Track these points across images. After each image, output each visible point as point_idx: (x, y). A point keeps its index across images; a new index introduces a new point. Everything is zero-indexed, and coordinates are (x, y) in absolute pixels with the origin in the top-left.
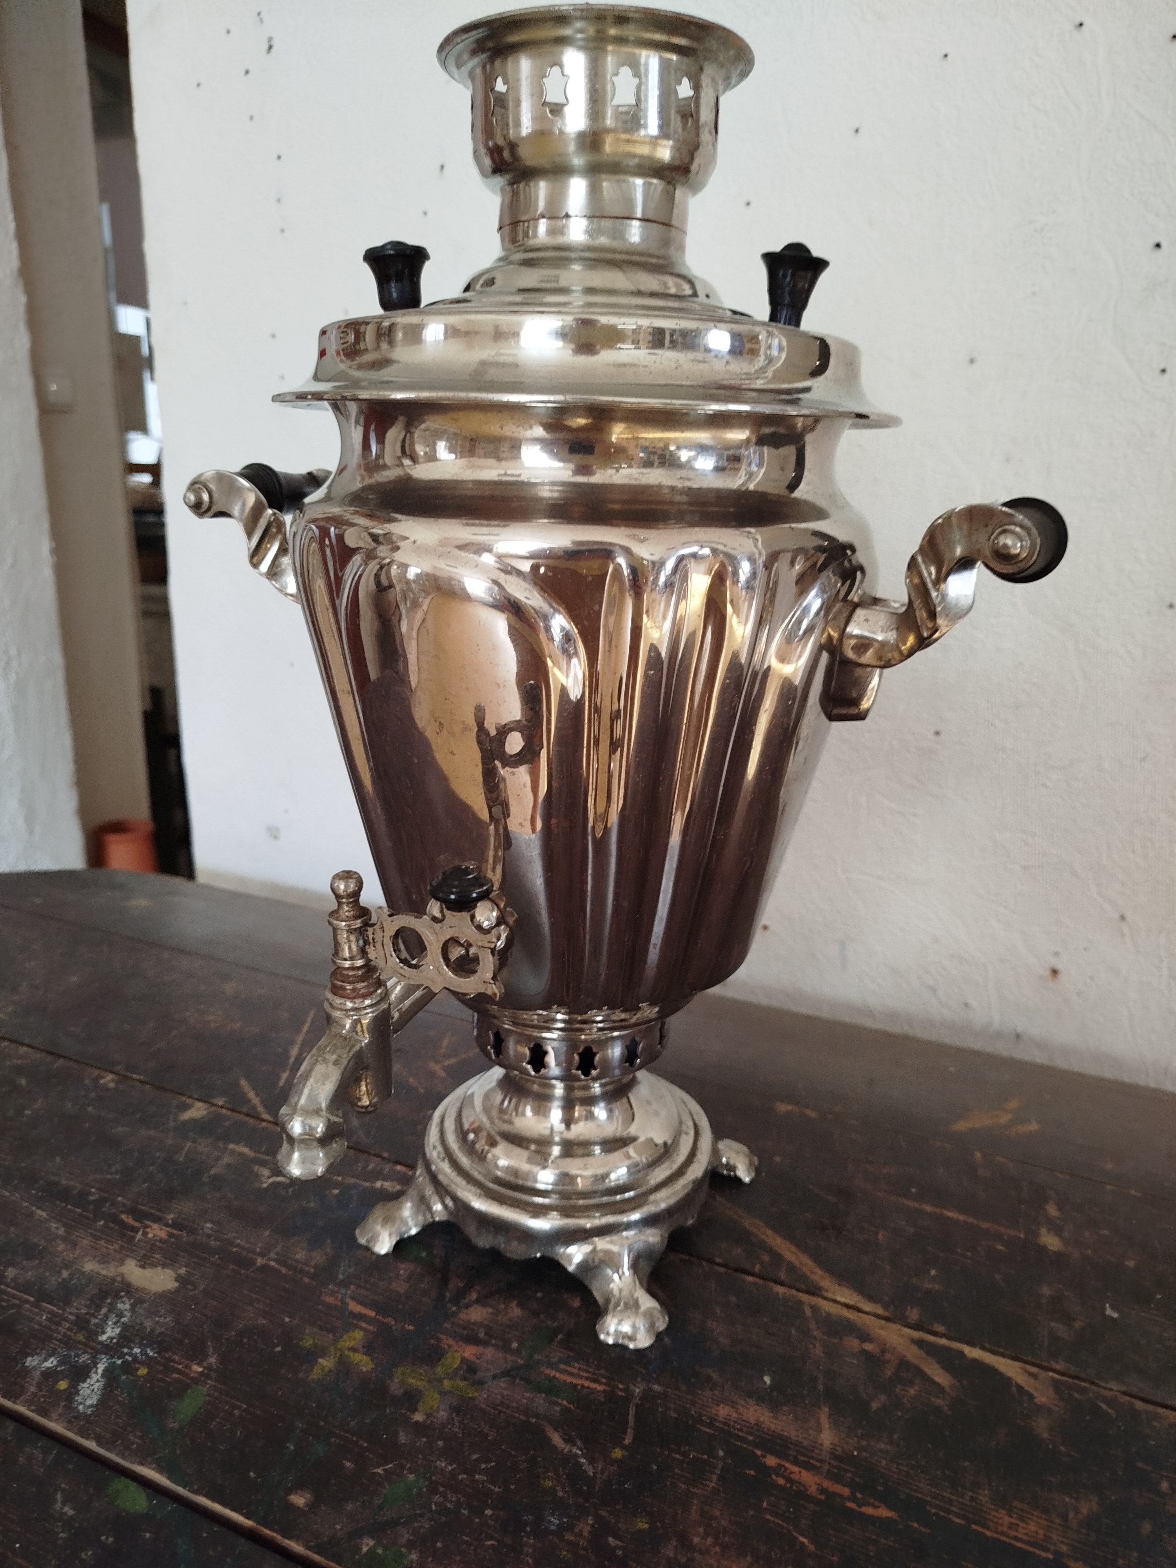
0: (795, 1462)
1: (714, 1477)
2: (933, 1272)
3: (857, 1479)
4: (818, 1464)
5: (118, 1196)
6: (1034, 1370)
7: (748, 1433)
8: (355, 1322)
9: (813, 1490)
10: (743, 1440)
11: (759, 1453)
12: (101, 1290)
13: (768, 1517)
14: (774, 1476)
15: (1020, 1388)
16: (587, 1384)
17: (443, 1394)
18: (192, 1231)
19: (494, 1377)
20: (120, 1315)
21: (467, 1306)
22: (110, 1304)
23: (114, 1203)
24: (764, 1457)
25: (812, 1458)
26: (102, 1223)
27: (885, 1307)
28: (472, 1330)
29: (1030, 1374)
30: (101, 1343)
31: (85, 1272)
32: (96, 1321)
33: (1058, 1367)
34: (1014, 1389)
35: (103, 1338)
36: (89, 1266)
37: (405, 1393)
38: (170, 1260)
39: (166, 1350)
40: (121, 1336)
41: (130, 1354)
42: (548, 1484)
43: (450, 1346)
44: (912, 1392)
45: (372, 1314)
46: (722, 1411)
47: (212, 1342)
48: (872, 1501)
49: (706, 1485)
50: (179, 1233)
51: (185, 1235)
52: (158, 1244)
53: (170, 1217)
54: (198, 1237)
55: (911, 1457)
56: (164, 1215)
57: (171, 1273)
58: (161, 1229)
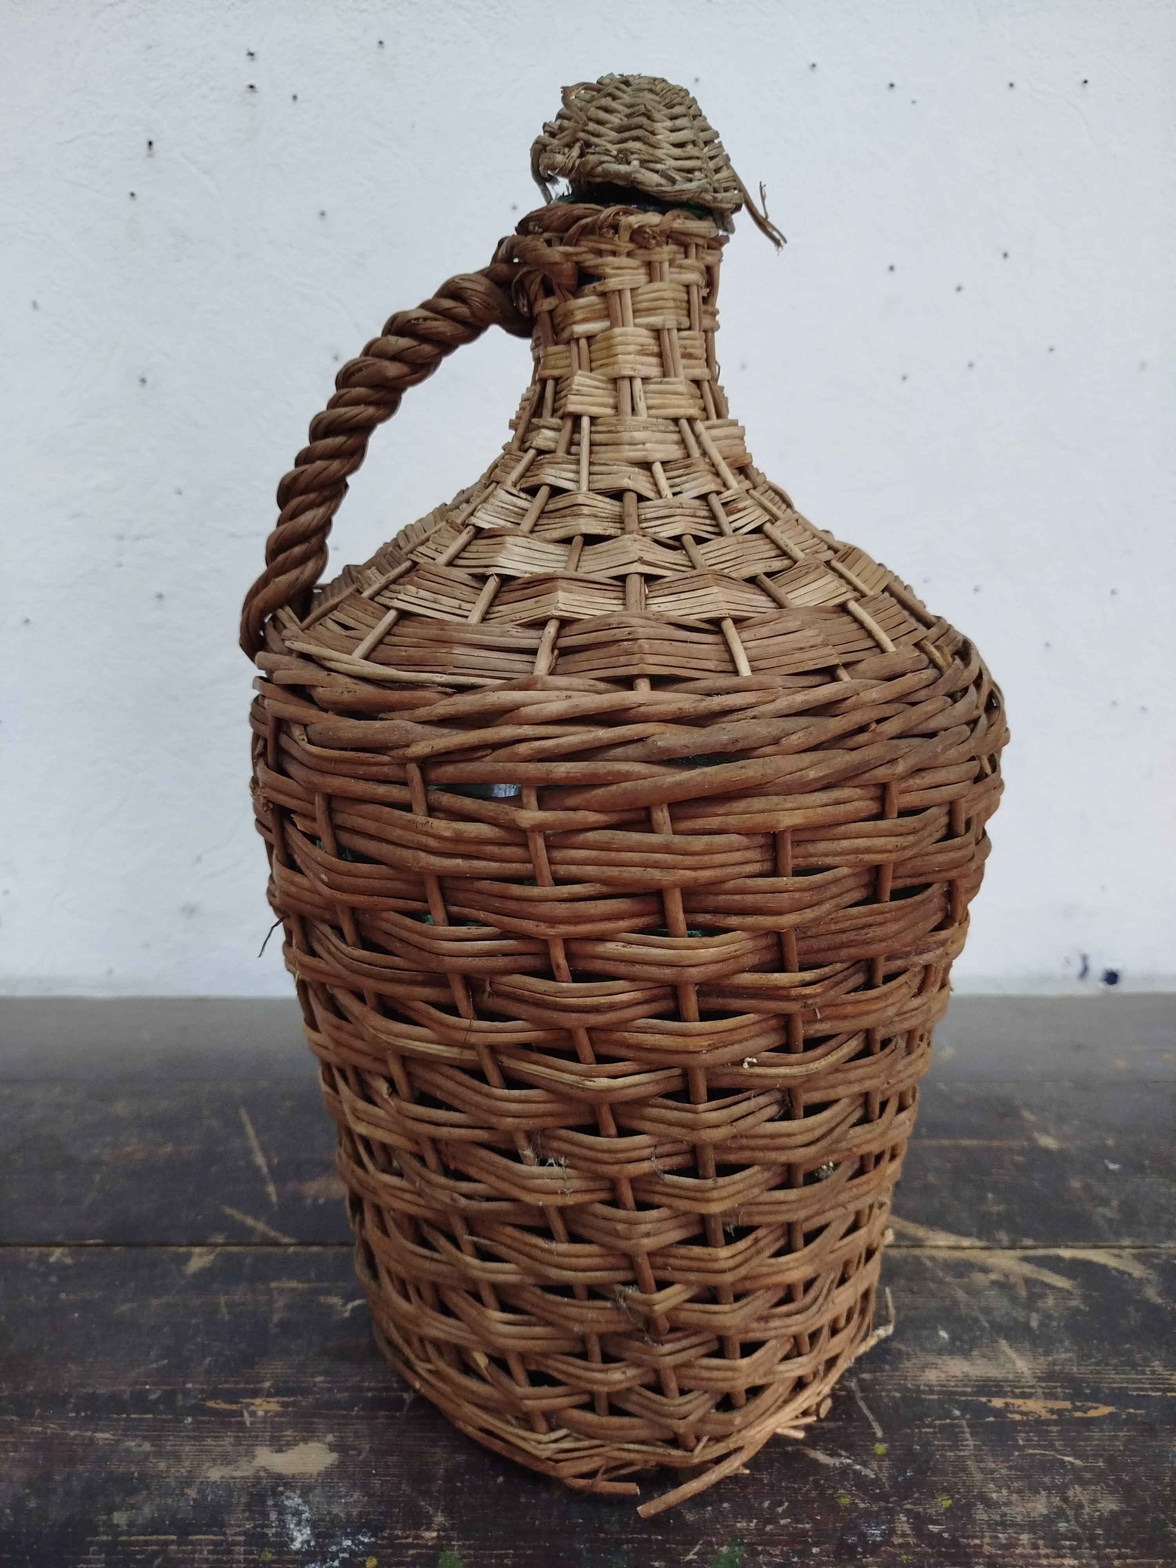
0: (1016, 1396)
1: (968, 1436)
2: (990, 1196)
3: (1067, 1391)
4: (1033, 1391)
5: (184, 1383)
6: (1115, 1251)
7: (965, 1386)
9: (1045, 1415)
10: (965, 1394)
11: (984, 1399)
12: (252, 1495)
13: (1031, 1451)
14: (1009, 1415)
15: (1115, 1269)
18: (305, 1392)
20: (297, 1513)
22: (275, 1505)
23: (187, 1393)
24: (990, 1401)
25: (1023, 1387)
26: (190, 1420)
27: (979, 1237)
29: (1116, 1256)
30: (298, 1552)
31: (215, 1482)
32: (274, 1530)
33: (1127, 1243)
34: (1113, 1272)
35: (297, 1545)
36: (215, 1474)
38: (307, 1434)
39: (382, 1530)
40: (317, 1535)
41: (344, 1550)
42: (845, 1501)
44: (1050, 1301)
46: (932, 1376)
47: (424, 1500)
48: (1090, 1404)
49: (967, 1446)
50: (292, 1399)
51: (300, 1398)
52: (277, 1419)
53: (267, 1384)
54: (318, 1396)
55: (1090, 1356)
56: (259, 1386)
57: (319, 1445)
58: (268, 1402)
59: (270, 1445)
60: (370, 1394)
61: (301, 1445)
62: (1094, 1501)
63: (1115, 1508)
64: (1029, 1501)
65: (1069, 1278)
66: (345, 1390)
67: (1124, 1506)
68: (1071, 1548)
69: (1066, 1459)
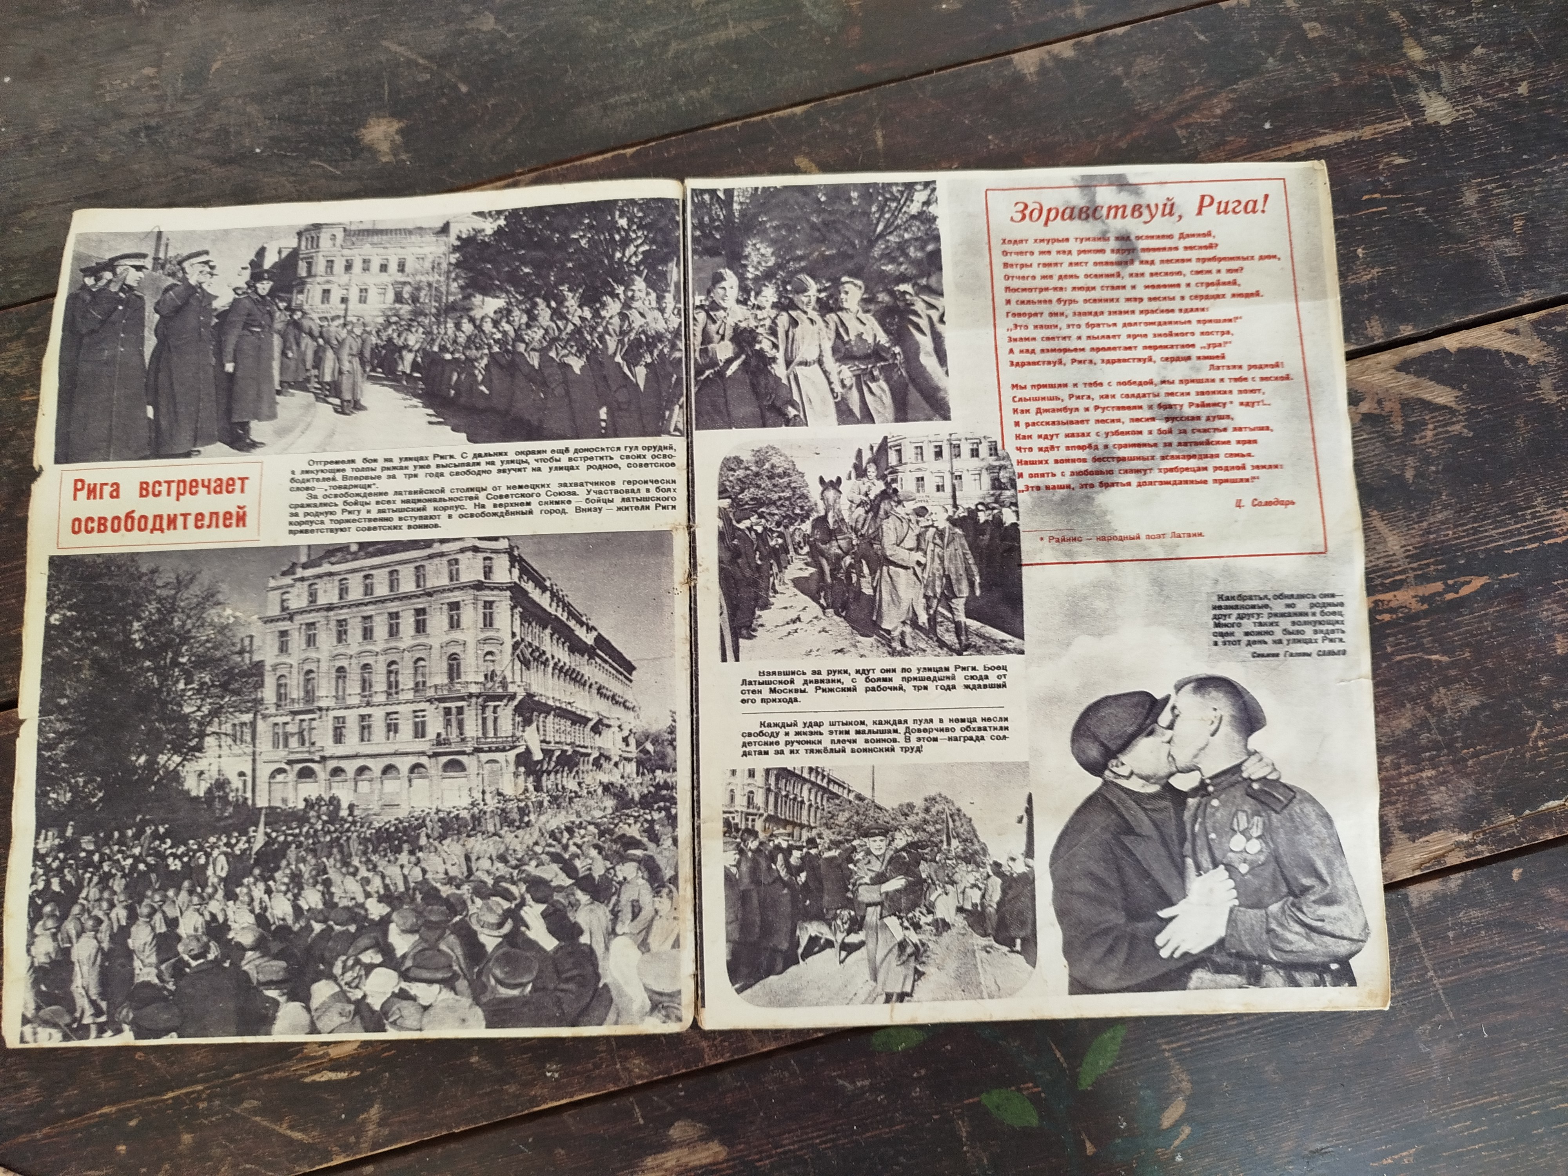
0: (1386, 589)
3: (1440, 567)
4: (1404, 576)
6: (1510, 323)
9: (1416, 606)
13: (1399, 658)
15: (1510, 355)
25: (1395, 574)
29: (1510, 331)
33: (1525, 301)
34: (1506, 362)
44: (1430, 432)
48: (1462, 579)
55: (1467, 510)
62: (1455, 702)
63: (1476, 703)
64: (1394, 718)
65: (1454, 388)
67: (1484, 699)
68: (1431, 759)
69: (1434, 657)
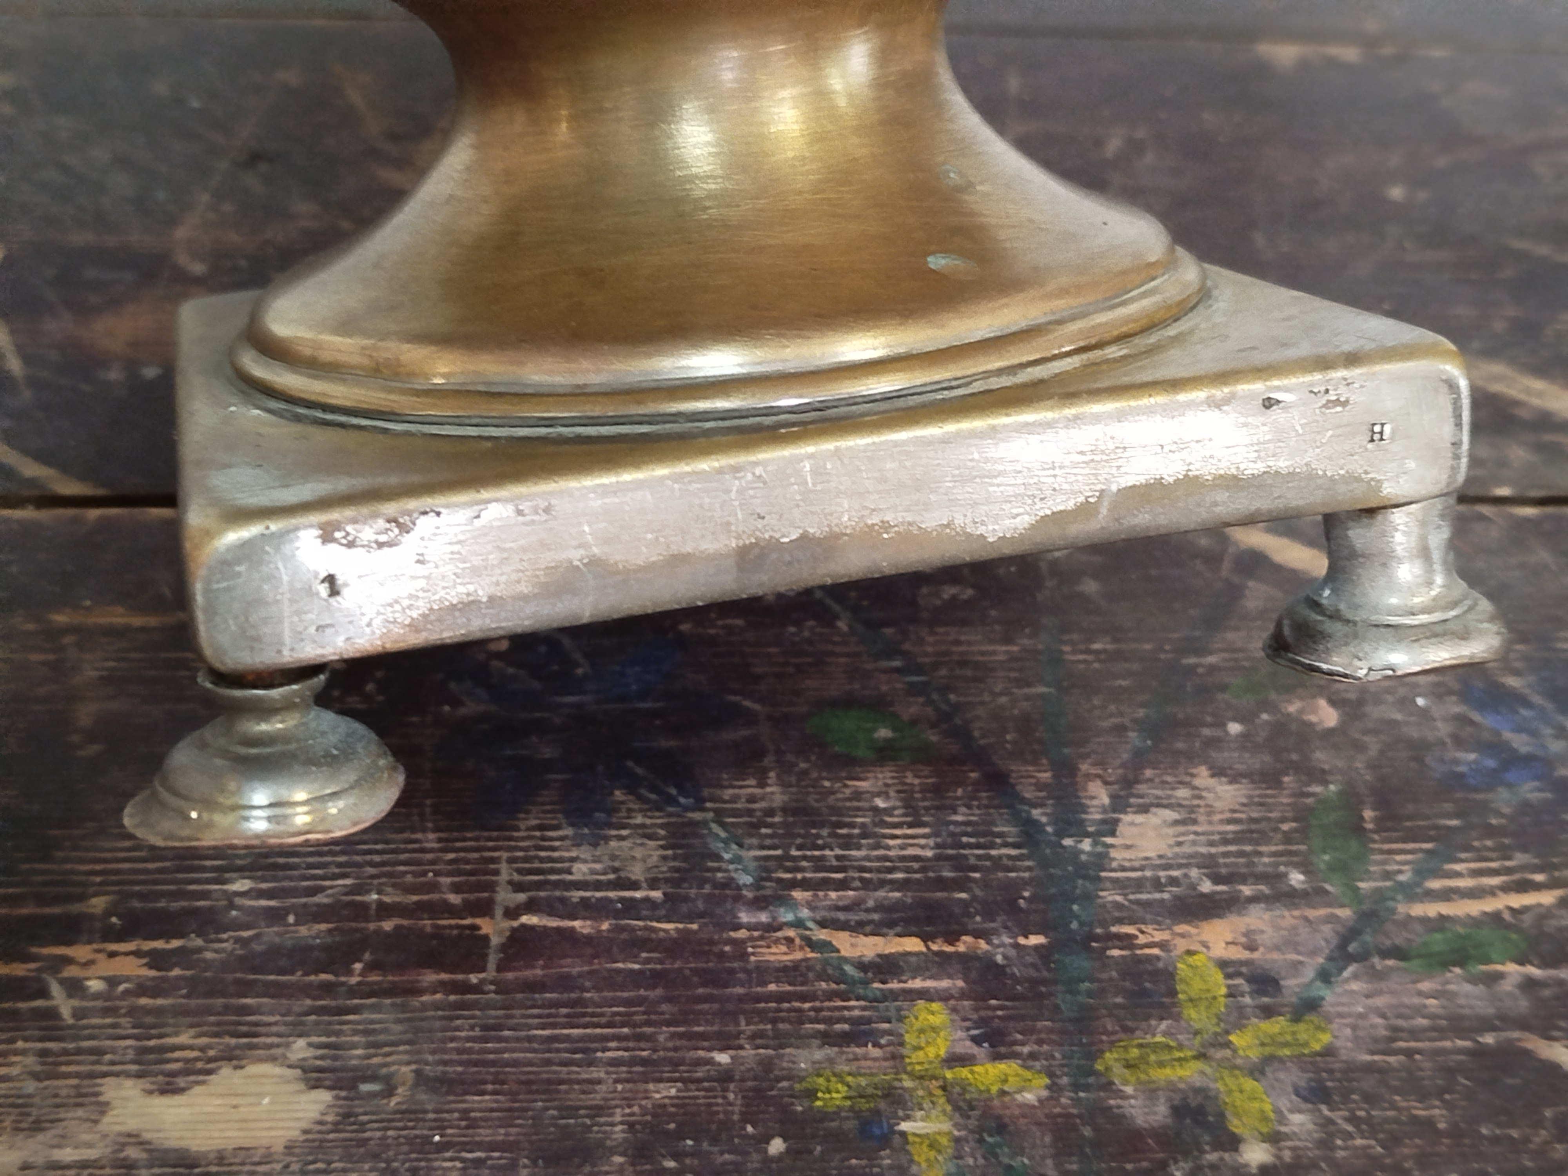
8: (894, 985)
16: (1517, 901)
17: (1257, 1071)
19: (1325, 976)
21: (1110, 827)
28: (1174, 881)
37: (1179, 1111)
43: (1163, 945)
45: (913, 944)
50: (176, 943)
51: (199, 942)
52: (144, 1001)
53: (98, 904)
54: (245, 934)
56: (76, 908)
57: (278, 1070)
58: (112, 955)
59: (139, 1075)
60: (388, 925)
61: (226, 1072)
66: (319, 914)
